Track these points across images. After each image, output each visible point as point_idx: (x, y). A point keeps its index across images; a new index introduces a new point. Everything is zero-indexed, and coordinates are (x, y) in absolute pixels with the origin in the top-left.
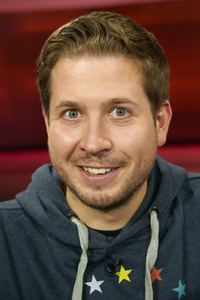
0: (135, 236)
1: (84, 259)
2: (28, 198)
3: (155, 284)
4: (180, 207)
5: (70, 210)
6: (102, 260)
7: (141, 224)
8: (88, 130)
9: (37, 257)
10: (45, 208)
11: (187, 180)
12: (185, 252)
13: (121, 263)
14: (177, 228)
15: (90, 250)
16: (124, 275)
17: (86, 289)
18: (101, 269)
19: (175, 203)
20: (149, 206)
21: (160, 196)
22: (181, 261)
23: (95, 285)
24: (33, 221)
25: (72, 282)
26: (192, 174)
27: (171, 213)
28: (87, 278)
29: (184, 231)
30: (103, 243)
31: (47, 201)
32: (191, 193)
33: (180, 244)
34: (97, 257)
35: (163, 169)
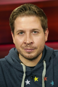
0: (39, 68)
1: (24, 75)
2: (8, 57)
3: (45, 82)
4: (52, 59)
5: (20, 61)
6: (30, 75)
7: (41, 64)
9: (11, 74)
10: (13, 60)
11: (54, 52)
12: (54, 72)
13: (35, 76)
14: (51, 66)
15: (26, 72)
16: (36, 79)
17: (25, 83)
18: (29, 78)
19: (50, 58)
20: (43, 59)
21: (46, 57)
22: (52, 75)
23: (28, 82)
25: (21, 81)
26: (55, 50)
27: (50, 61)
28: (25, 80)
29: (53, 66)
30: (30, 70)
31: (14, 58)
32: (55, 55)
33: (52, 70)
34: (28, 74)
35: (47, 49)
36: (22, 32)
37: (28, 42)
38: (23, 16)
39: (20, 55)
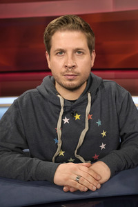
0: (82, 102)
1: (62, 110)
2: (41, 88)
3: (89, 120)
5: (57, 92)
6: (69, 111)
7: (84, 97)
8: (68, 59)
10: (48, 91)
11: (102, 82)
12: (101, 109)
13: (76, 112)
14: (98, 100)
15: (64, 107)
16: (77, 117)
17: (63, 122)
18: (69, 114)
19: (98, 90)
20: (88, 91)
21: (92, 87)
22: (99, 112)
23: (66, 120)
24: (43, 96)
25: (57, 119)
26: (104, 80)
27: (96, 94)
28: (63, 118)
29: (101, 101)
30: (69, 104)
31: (49, 89)
32: (103, 86)
33: (99, 105)
34: (67, 110)
36: (62, 52)
37: (69, 65)
38: (65, 30)
39: (56, 83)
